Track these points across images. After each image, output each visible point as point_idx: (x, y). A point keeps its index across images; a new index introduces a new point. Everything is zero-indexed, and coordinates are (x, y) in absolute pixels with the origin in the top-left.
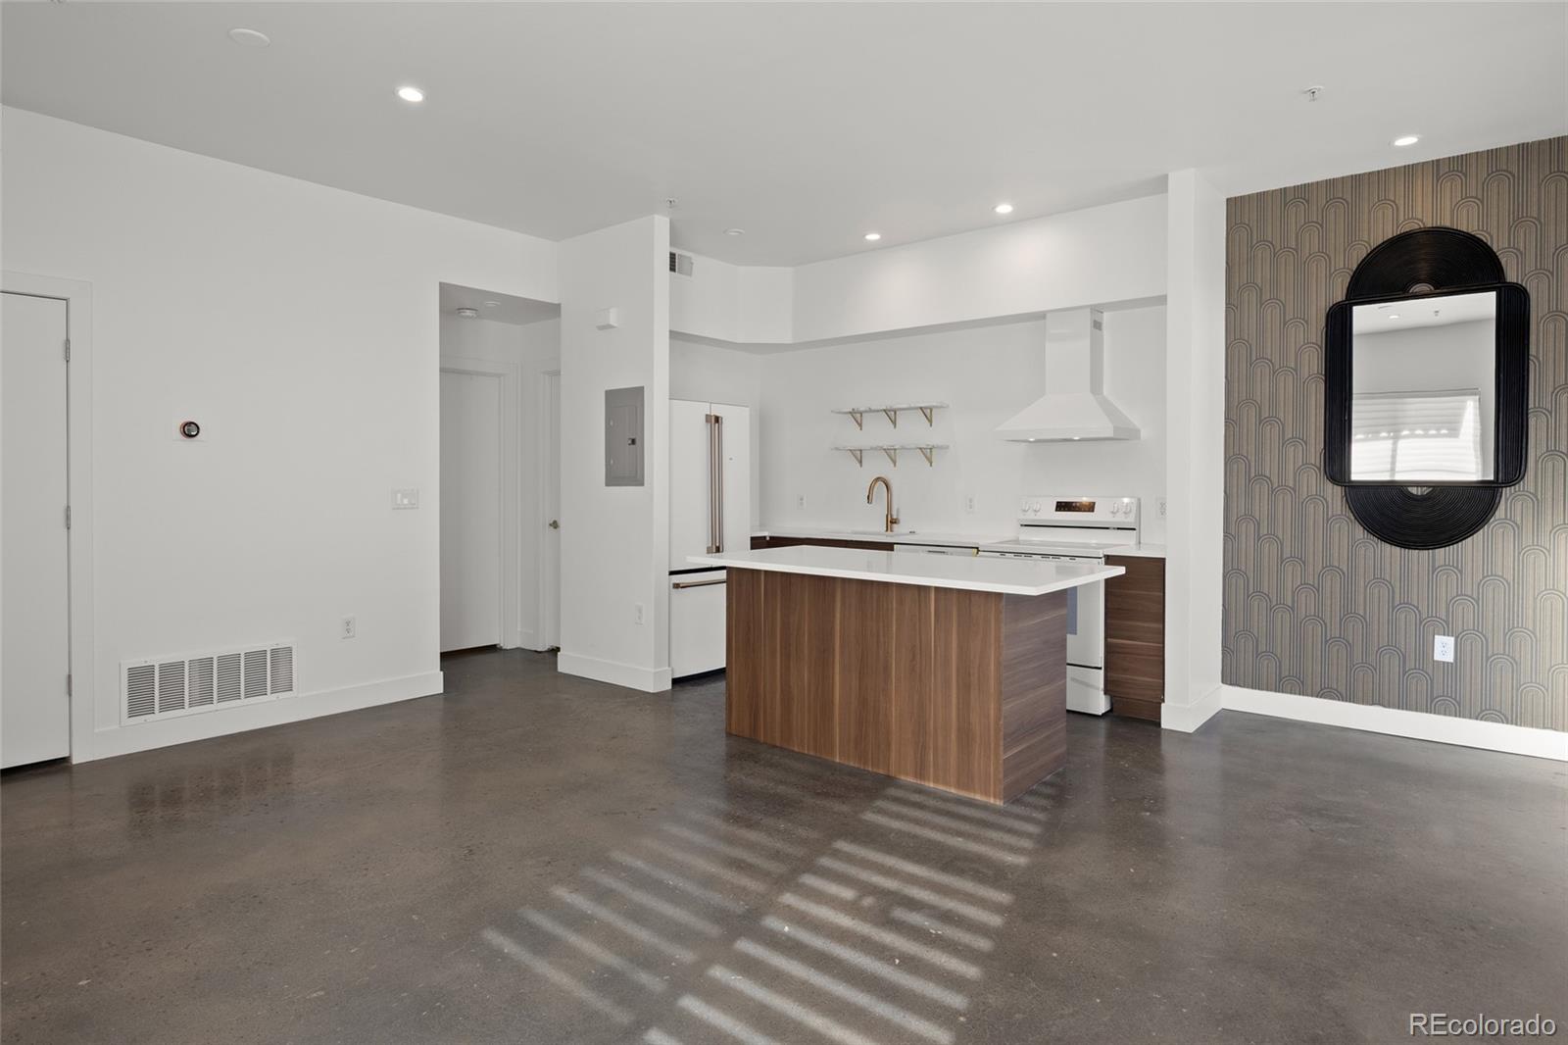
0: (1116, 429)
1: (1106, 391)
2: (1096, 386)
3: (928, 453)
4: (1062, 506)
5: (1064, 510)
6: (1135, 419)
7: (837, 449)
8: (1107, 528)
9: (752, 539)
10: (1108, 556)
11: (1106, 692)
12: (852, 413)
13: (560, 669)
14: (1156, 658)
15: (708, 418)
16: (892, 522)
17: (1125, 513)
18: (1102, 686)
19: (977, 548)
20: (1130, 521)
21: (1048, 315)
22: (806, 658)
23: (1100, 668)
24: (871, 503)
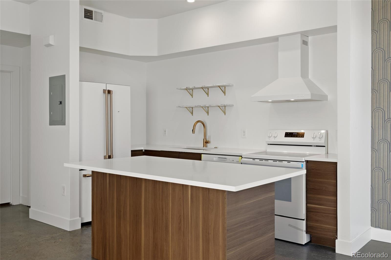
0: (312, 95)
1: (310, 77)
2: (304, 74)
3: (223, 108)
4: (288, 135)
5: (289, 137)
6: (325, 90)
7: (179, 107)
8: (311, 146)
9: (132, 151)
10: (307, 161)
11: (307, 232)
12: (187, 89)
13: (30, 217)
14: (334, 215)
15: (104, 91)
16: (206, 142)
17: (319, 138)
18: (304, 229)
19: (241, 156)
20: (322, 142)
21: (279, 38)
22: (128, 219)
23: (304, 220)
24: (194, 133)
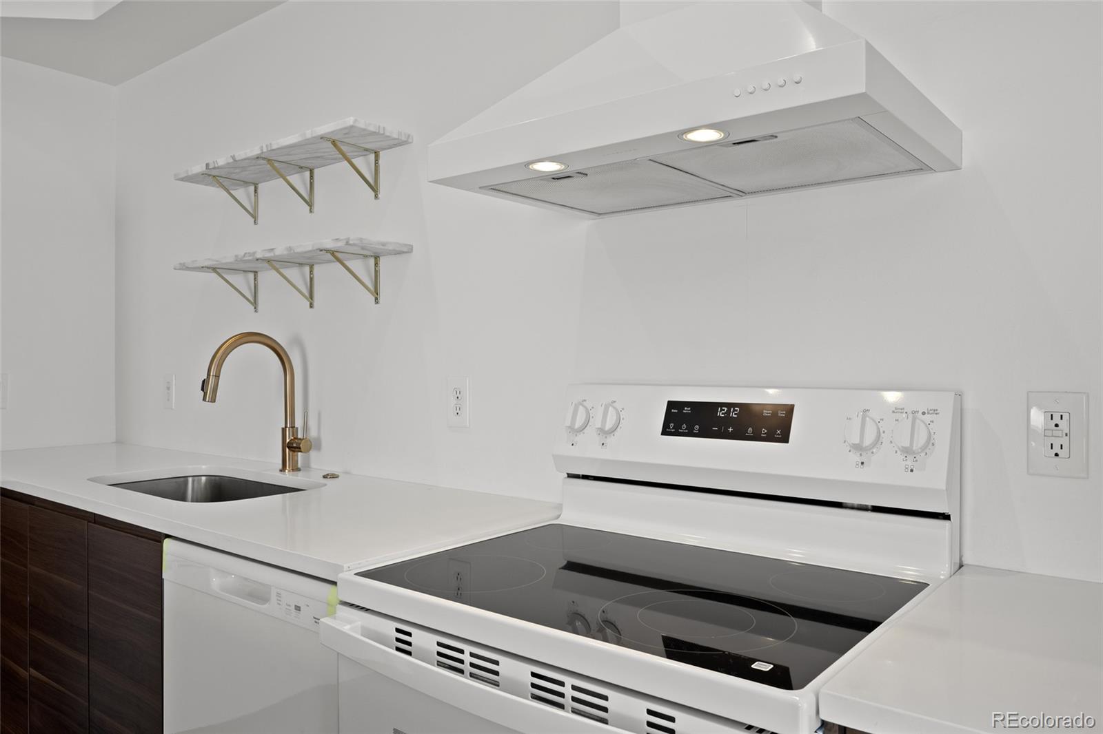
4: (683, 419)
5: (691, 434)
17: (907, 451)
24: (213, 400)
